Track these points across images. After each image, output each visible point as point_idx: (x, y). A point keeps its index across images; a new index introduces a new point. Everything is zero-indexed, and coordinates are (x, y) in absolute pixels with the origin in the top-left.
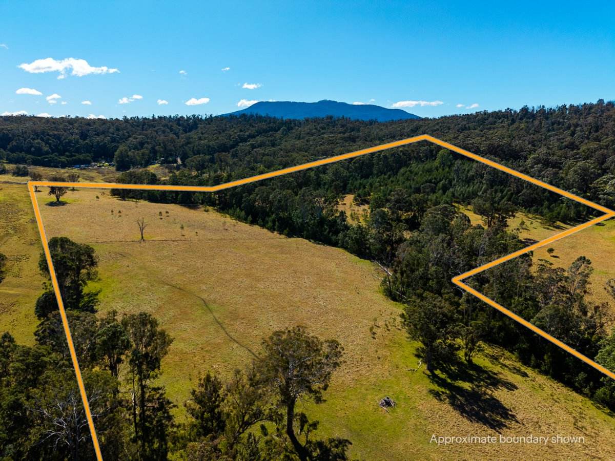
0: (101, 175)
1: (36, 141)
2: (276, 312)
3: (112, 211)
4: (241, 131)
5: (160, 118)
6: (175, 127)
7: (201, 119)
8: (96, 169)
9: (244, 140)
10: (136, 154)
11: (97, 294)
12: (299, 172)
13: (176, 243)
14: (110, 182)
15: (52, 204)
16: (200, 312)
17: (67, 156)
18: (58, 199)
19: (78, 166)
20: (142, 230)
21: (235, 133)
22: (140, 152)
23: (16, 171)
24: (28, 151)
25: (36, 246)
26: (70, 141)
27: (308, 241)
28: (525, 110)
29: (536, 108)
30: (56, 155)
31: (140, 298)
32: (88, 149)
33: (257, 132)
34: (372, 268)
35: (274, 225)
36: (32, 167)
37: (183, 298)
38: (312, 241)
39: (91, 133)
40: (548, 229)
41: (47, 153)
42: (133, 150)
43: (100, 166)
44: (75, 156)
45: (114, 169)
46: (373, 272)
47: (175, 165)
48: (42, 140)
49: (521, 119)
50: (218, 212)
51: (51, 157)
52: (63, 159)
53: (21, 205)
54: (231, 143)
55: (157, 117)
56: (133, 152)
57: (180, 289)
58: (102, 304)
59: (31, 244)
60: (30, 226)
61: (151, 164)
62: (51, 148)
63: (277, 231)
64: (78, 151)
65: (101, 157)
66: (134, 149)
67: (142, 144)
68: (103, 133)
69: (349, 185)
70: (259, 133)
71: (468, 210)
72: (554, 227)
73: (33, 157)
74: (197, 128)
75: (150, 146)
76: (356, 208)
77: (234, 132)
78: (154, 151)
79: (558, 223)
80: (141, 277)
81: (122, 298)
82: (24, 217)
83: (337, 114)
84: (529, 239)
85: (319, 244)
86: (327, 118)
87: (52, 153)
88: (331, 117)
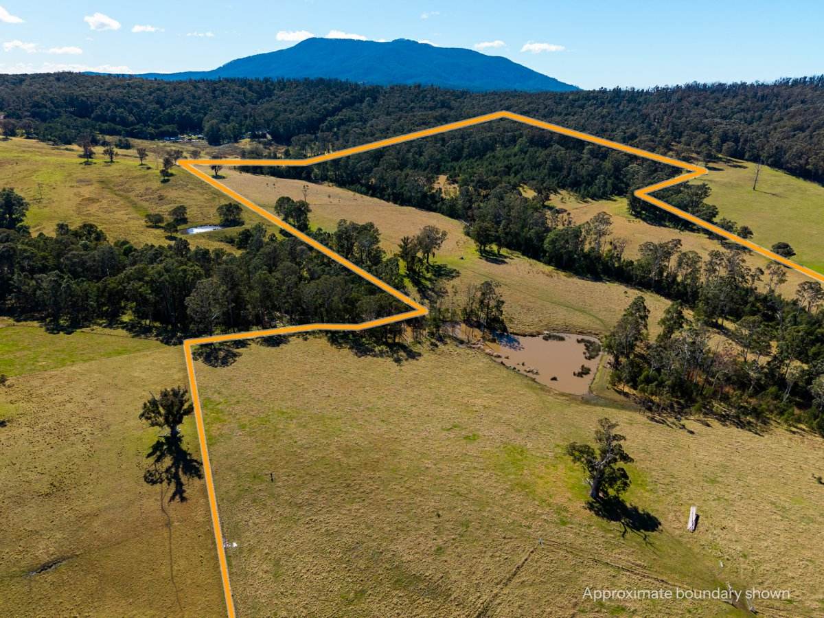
1: (118, 110)
3: (267, 184)
4: (325, 102)
8: (189, 142)
17: (154, 128)
18: (216, 174)
19: (168, 138)
22: (231, 125)
23: (118, 143)
24: (115, 122)
26: (151, 111)
30: (143, 127)
32: (170, 120)
33: (342, 102)
41: (134, 123)
42: (223, 124)
43: (190, 139)
44: (161, 127)
45: (206, 142)
47: (266, 140)
48: (124, 109)
51: (139, 128)
52: (151, 130)
54: (318, 116)
56: (224, 126)
61: (241, 139)
62: (136, 118)
64: (162, 122)
65: (186, 130)
69: (442, 167)
70: (345, 104)
73: (123, 128)
74: (272, 94)
76: (449, 186)
86: (415, 87)
87: (138, 124)
88: (419, 86)
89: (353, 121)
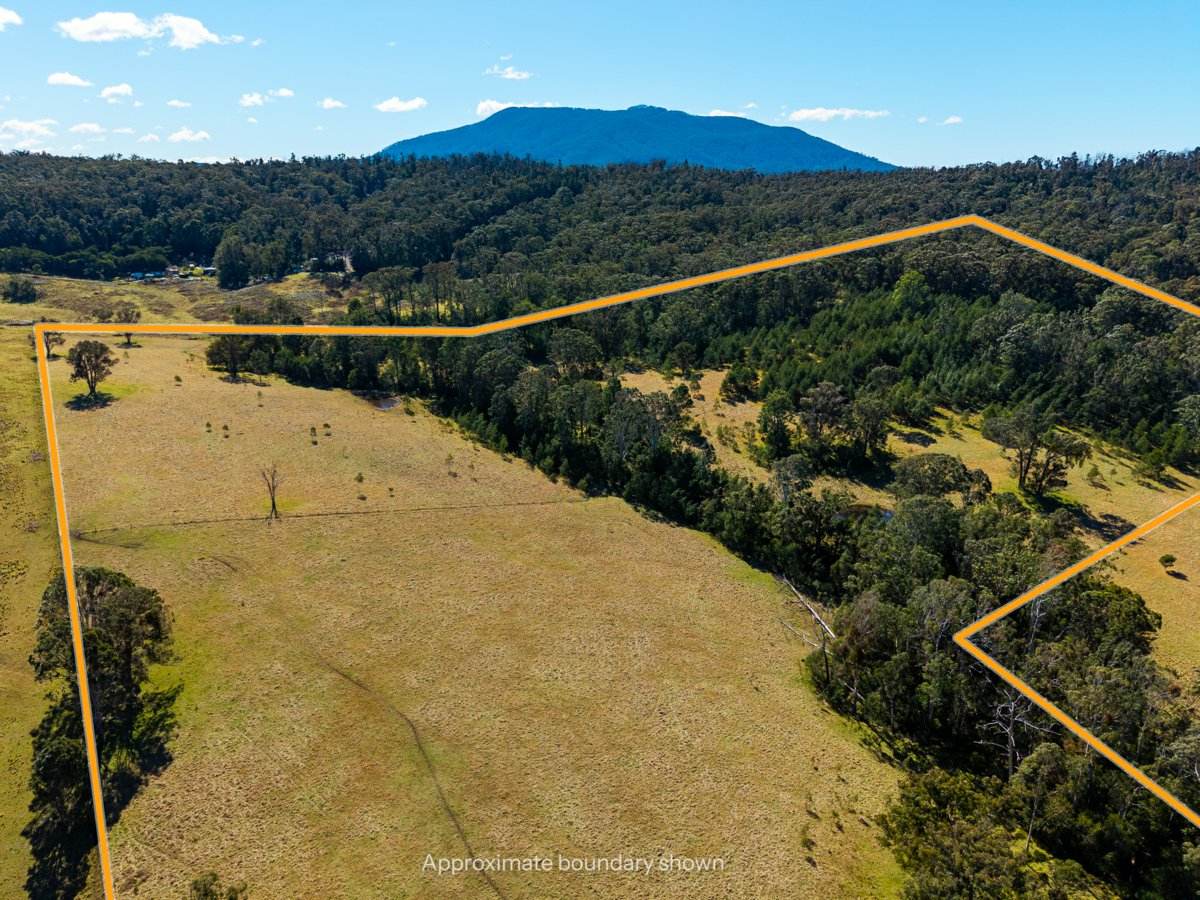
0: (187, 299)
1: (51, 220)
2: (578, 769)
3: (208, 425)
4: (476, 197)
5: (308, 161)
6: (341, 184)
7: (393, 162)
8: (177, 283)
9: (482, 218)
10: (262, 253)
11: (171, 699)
12: (604, 310)
13: (346, 523)
14: (206, 319)
15: (79, 403)
16: (407, 769)
17: (118, 254)
18: (92, 388)
19: (139, 275)
20: (272, 489)
21: (464, 201)
22: (269, 246)
23: (9, 289)
24: (35, 244)
25: (43, 533)
26: (122, 219)
27: (629, 507)
28: (1071, 163)
29: (1093, 156)
30: (93, 252)
31: (270, 714)
32: (162, 235)
33: (509, 196)
34: (779, 597)
35: (557, 463)
36: (45, 278)
37: (365, 718)
38: (643, 509)
39: (165, 201)
40: (1149, 486)
41: (76, 246)
42: (253, 244)
43: (186, 276)
44: (132, 252)
45: (214, 281)
46: (782, 612)
47: (341, 275)
48: (64, 217)
49: (1064, 185)
50: (432, 412)
51: (82, 256)
52: (108, 258)
53: (13, 408)
54: (456, 224)
55: (301, 161)
56: (254, 248)
57: (359, 684)
58: (184, 733)
59: (31, 530)
60: (29, 472)
61: (292, 272)
62: (83, 235)
63: (564, 475)
64: (138, 241)
65: (187, 255)
66: (255, 240)
67: (271, 227)
68: (189, 199)
69: (710, 349)
70: (516, 199)
71: (969, 426)
72: (1161, 481)
73: (46, 255)
74: (383, 186)
75: (287, 233)
76: (727, 409)
77: (461, 200)
78: (296, 242)
79: (1170, 471)
80: (273, 641)
81: (230, 711)
82: (18, 445)
83: (674, 156)
84: (1111, 517)
85: (656, 518)
86: (654, 166)
87: (86, 246)
88: (662, 164)
89: (526, 233)
